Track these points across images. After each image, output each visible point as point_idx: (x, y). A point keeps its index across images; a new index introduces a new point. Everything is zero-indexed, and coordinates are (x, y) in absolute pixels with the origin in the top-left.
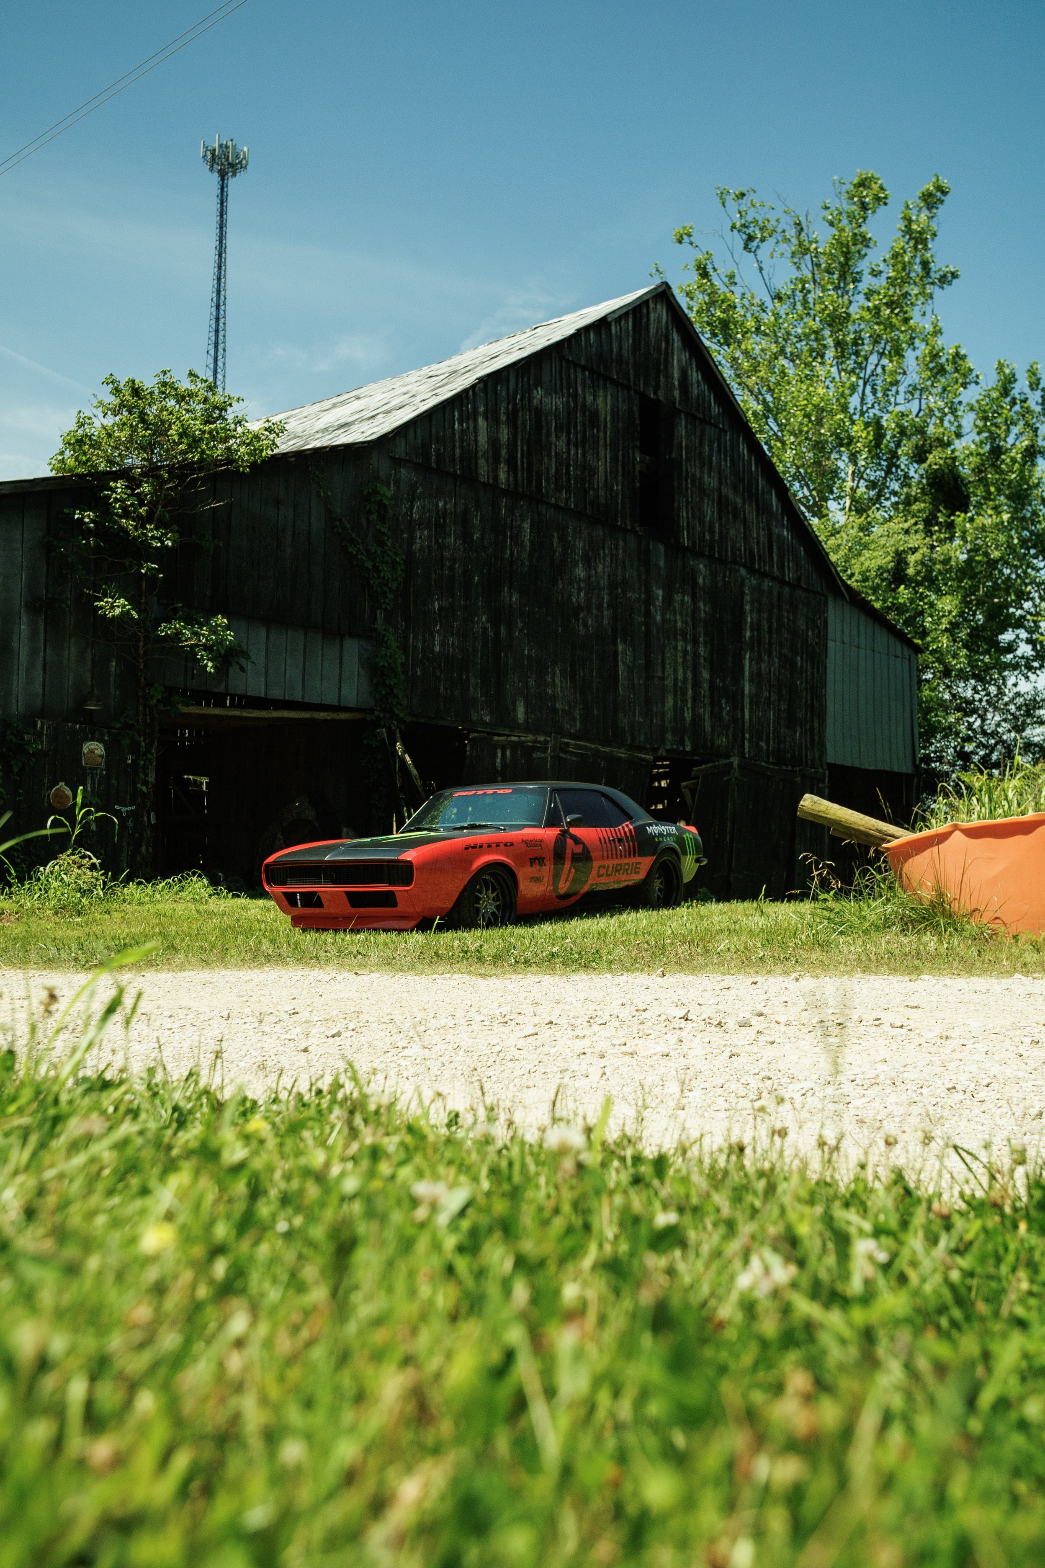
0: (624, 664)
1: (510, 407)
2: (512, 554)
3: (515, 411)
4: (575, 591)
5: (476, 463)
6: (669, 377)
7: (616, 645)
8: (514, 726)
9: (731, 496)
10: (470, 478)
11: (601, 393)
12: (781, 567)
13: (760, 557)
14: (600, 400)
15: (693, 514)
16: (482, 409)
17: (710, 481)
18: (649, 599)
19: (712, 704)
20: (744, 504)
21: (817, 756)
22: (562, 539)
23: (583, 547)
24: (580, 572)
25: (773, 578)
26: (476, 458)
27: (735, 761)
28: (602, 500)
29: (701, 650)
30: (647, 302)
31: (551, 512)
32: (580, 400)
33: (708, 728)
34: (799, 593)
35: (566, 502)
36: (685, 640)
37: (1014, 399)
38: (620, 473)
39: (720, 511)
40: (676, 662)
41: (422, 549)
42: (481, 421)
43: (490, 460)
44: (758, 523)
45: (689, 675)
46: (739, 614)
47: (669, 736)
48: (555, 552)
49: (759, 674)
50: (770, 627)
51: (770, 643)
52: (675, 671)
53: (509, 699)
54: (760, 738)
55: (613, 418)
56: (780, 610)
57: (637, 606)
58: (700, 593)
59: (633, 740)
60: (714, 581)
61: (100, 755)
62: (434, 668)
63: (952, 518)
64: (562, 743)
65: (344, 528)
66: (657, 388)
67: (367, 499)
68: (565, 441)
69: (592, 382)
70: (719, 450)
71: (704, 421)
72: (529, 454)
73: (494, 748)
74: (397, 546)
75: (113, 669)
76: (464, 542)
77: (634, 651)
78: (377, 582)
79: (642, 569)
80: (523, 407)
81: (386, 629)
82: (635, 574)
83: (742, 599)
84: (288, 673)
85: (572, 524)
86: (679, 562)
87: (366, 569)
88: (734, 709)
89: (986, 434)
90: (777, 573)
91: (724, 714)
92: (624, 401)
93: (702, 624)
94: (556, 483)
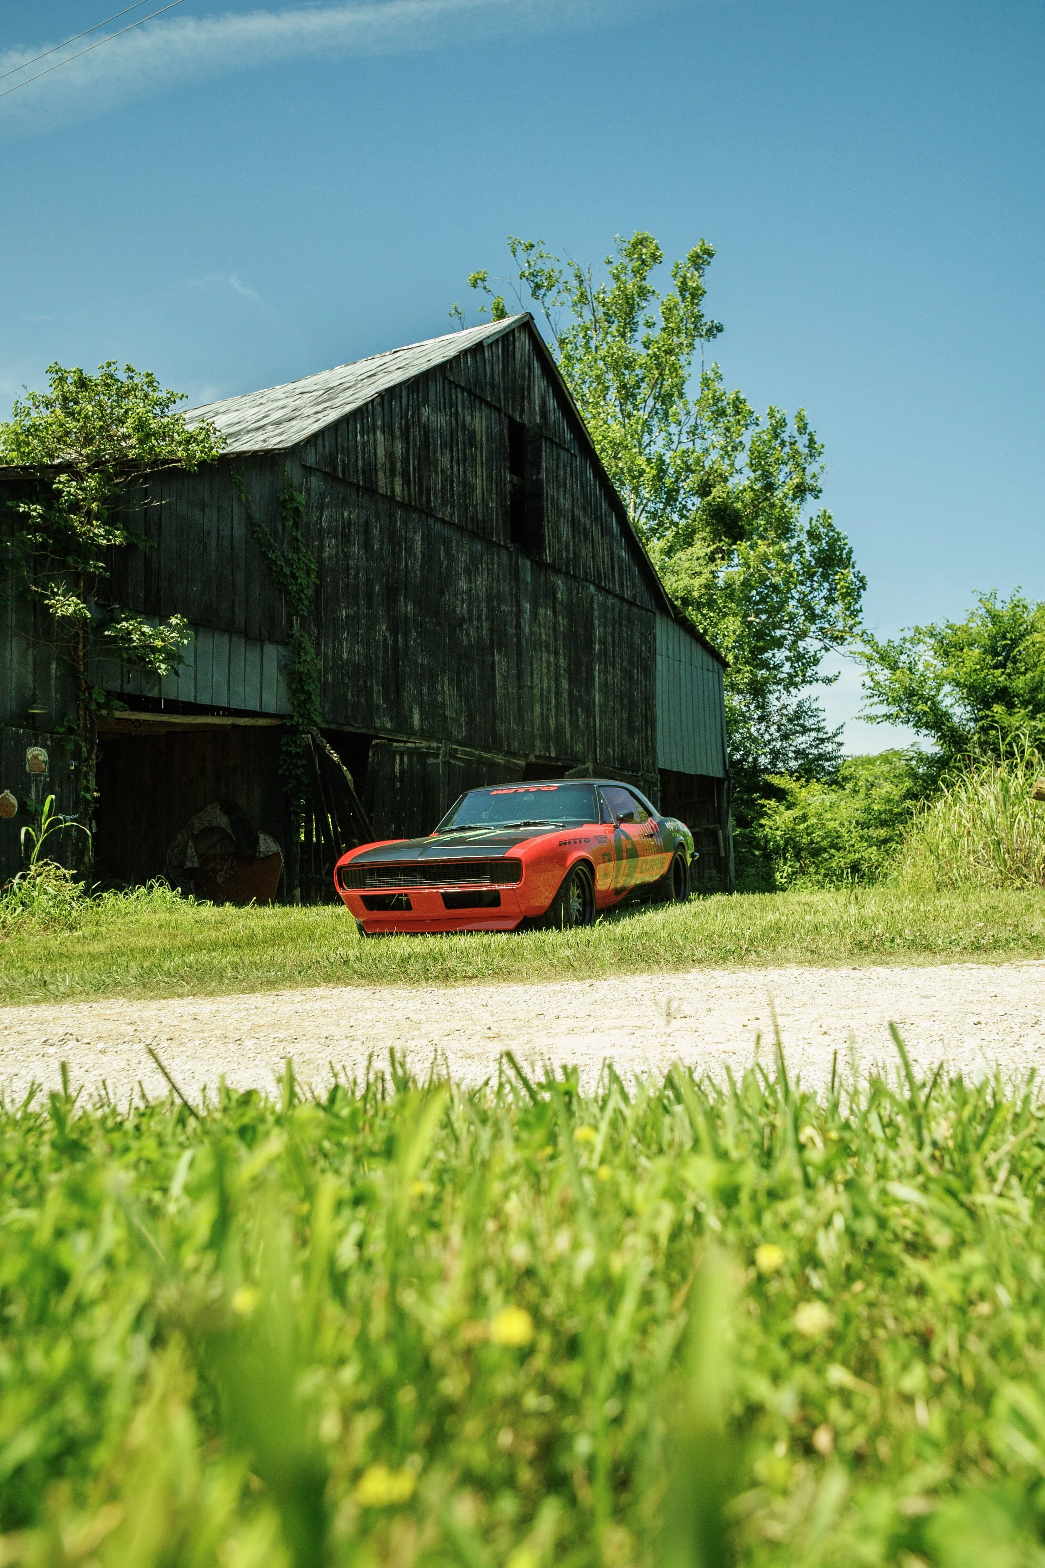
0: (500, 674)
1: (403, 423)
2: (406, 565)
3: (407, 428)
4: (458, 603)
5: (376, 475)
6: (531, 402)
7: (493, 655)
8: (411, 733)
9: (582, 517)
10: (370, 489)
11: (477, 414)
12: (622, 585)
13: (605, 575)
14: (477, 421)
15: (553, 533)
16: (379, 423)
17: (566, 503)
18: (519, 613)
19: (571, 712)
20: (592, 526)
21: (651, 761)
22: (448, 552)
23: (465, 561)
24: (463, 585)
25: (616, 596)
26: (376, 471)
27: (590, 766)
28: (480, 517)
29: (561, 661)
30: (512, 331)
31: (437, 527)
32: (460, 420)
33: (568, 735)
34: (635, 610)
35: (451, 517)
36: (548, 652)
37: (783, 441)
38: (494, 492)
39: (573, 530)
40: (542, 674)
41: (330, 558)
42: (378, 433)
43: (388, 473)
44: (603, 543)
45: (553, 684)
46: (590, 628)
47: (538, 743)
48: (442, 565)
49: (606, 684)
50: (613, 641)
51: (614, 657)
52: (541, 681)
53: (406, 707)
54: (607, 746)
55: (487, 439)
56: (621, 625)
57: (509, 618)
58: (559, 608)
59: (509, 746)
60: (570, 595)
61: (44, 762)
62: (343, 675)
63: (734, 547)
64: (451, 749)
65: (264, 534)
66: (522, 411)
67: (283, 504)
68: (449, 458)
69: (470, 403)
70: (571, 474)
71: (559, 446)
72: (419, 468)
73: (393, 754)
74: (310, 552)
75: (53, 672)
76: (367, 551)
77: (508, 662)
78: (295, 588)
79: (513, 583)
80: (413, 423)
81: (301, 636)
82: (507, 589)
83: (592, 613)
84: (214, 680)
85: (455, 538)
86: (543, 579)
87: (285, 575)
88: (588, 717)
89: (759, 472)
90: (618, 591)
91: (580, 722)
92: (496, 423)
93: (561, 637)
94: (443, 498)
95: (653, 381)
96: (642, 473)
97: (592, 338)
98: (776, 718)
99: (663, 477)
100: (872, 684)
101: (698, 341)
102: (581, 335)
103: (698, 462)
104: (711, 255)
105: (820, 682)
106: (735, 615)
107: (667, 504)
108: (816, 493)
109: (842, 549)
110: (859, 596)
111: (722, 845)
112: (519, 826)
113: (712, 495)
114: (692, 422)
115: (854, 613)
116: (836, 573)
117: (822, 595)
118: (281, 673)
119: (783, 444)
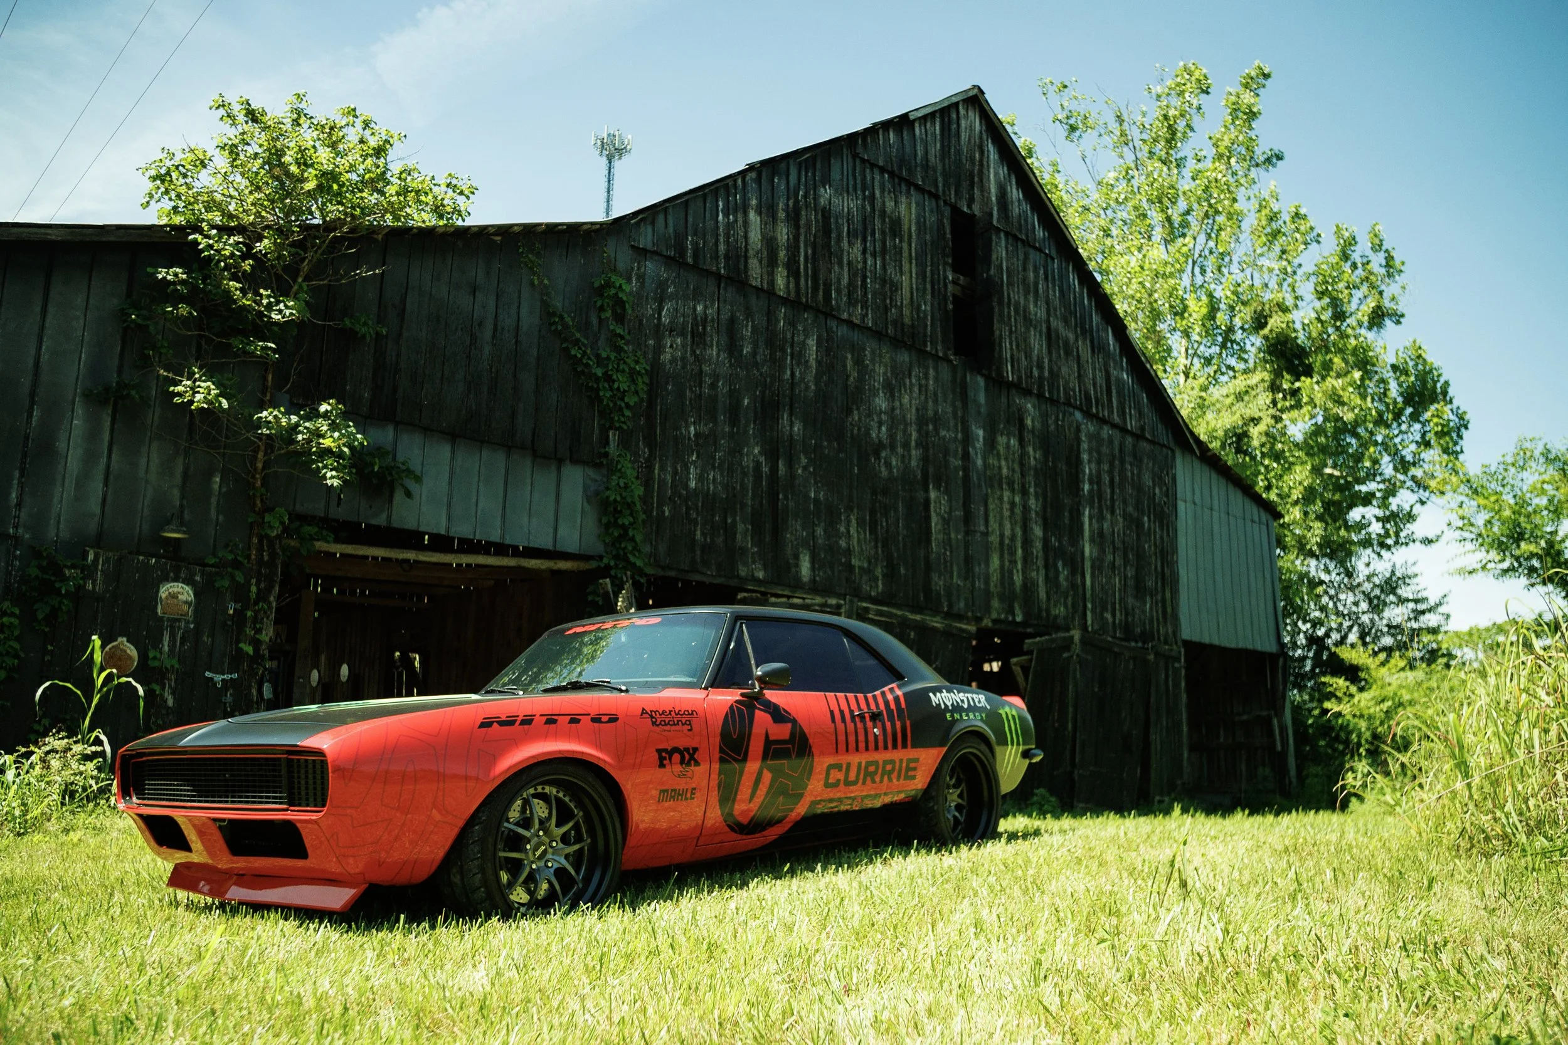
0: (938, 514)
1: (791, 203)
2: (793, 374)
3: (797, 210)
4: (874, 425)
5: (746, 263)
6: (984, 190)
7: (927, 491)
8: (796, 585)
9: (1063, 331)
10: (737, 280)
11: (904, 199)
12: (1122, 414)
13: (1097, 401)
14: (903, 208)
15: (1018, 346)
16: (754, 202)
17: (1038, 311)
18: (967, 440)
19: (1046, 566)
20: (1077, 340)
21: (1170, 631)
22: (859, 362)
23: (885, 374)
24: (881, 402)
25: (1114, 426)
26: (746, 258)
27: (1076, 634)
28: (907, 321)
29: (1032, 502)
30: (956, 104)
31: (842, 331)
32: (878, 204)
33: (1042, 595)
34: (1144, 445)
35: (862, 320)
36: (1013, 491)
37: (1355, 263)
38: (929, 292)
39: (1049, 344)
40: (1002, 517)
41: (673, 360)
42: (752, 215)
43: (765, 262)
44: (1093, 363)
45: (1019, 532)
46: (1075, 463)
47: (995, 603)
48: (848, 377)
49: (1101, 534)
50: (1112, 481)
51: (1112, 500)
52: (1001, 525)
53: (789, 551)
54: (1104, 609)
55: (919, 229)
56: (1122, 462)
57: (952, 447)
58: (1028, 437)
60: (1045, 424)
61: (186, 602)
62: (688, 508)
63: (1297, 384)
64: (858, 608)
65: (566, 326)
66: (971, 201)
67: (600, 291)
68: (861, 249)
69: (893, 187)
70: (1046, 279)
71: (1027, 244)
72: (814, 259)
75: (216, 487)
76: (731, 355)
77: (950, 500)
78: (609, 394)
79: (959, 404)
80: (807, 206)
81: (621, 456)
82: (949, 410)
83: (1079, 445)
84: (481, 506)
85: (870, 345)
86: (1004, 400)
87: (597, 379)
88: (1073, 572)
89: (1327, 300)
90: (1116, 419)
91: (1061, 578)
92: (932, 211)
93: (1032, 472)
94: (849, 295)
95: (1204, 218)
97: (1133, 177)
98: (1364, 588)
100: (1462, 524)
101: (1254, 172)
104: (1267, 77)
105: (1418, 543)
106: (1303, 464)
107: (1224, 349)
108: (1398, 318)
109: (1435, 382)
110: (1460, 437)
111: (1278, 737)
113: (1268, 328)
115: (1454, 456)
116: (1428, 411)
117: (1411, 438)
118: (588, 502)
119: (1354, 266)
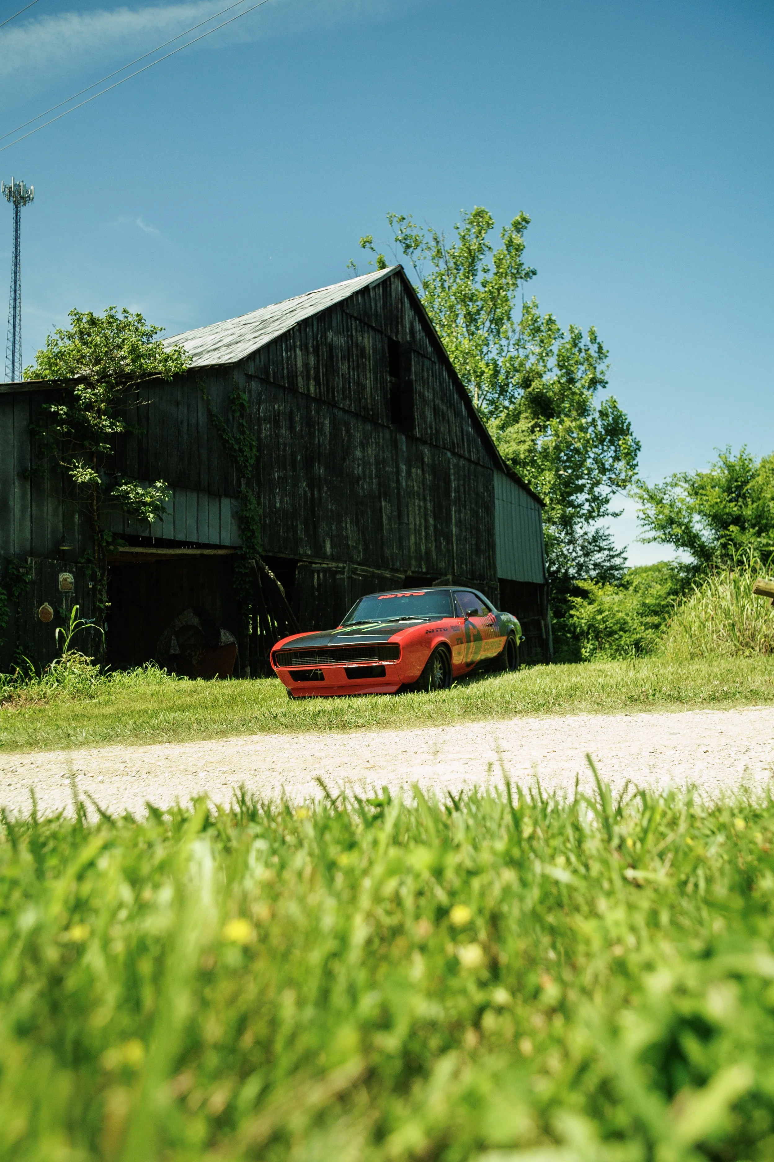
0: (386, 515)
1: (315, 343)
2: (319, 441)
3: (318, 346)
4: (356, 466)
5: (297, 379)
6: (403, 326)
7: (381, 502)
8: (325, 557)
9: (441, 405)
10: (293, 389)
11: (366, 335)
12: (469, 452)
13: (458, 444)
14: (366, 340)
15: (421, 416)
16: (298, 343)
17: (429, 395)
18: (398, 472)
19: (436, 541)
20: (447, 411)
21: (492, 573)
22: (348, 431)
23: (360, 437)
24: (359, 454)
25: (465, 459)
26: (297, 377)
27: (450, 578)
28: (370, 406)
29: (429, 505)
30: (389, 277)
31: (340, 414)
32: (354, 340)
33: (434, 556)
34: (479, 468)
35: (349, 407)
36: (419, 500)
37: (580, 349)
38: (379, 389)
39: (435, 415)
40: (415, 514)
41: (266, 437)
42: (298, 350)
43: (305, 378)
44: (456, 423)
45: (423, 521)
46: (448, 482)
47: (413, 562)
48: (344, 440)
49: (460, 521)
50: (464, 491)
51: (465, 501)
52: (415, 519)
53: (321, 539)
54: (462, 563)
55: (373, 353)
56: (469, 479)
57: (391, 476)
58: (426, 468)
59: (393, 565)
60: (433, 460)
61: (71, 583)
62: (277, 518)
63: (548, 423)
64: (353, 568)
65: (220, 422)
66: (397, 333)
67: (233, 401)
68: (347, 366)
69: (361, 328)
70: (433, 376)
71: (424, 356)
72: (327, 374)
73: (313, 572)
74: (252, 434)
75: (76, 520)
76: (291, 432)
77: (391, 506)
78: (242, 459)
79: (394, 452)
80: (322, 343)
81: (247, 492)
82: (389, 455)
83: (449, 472)
84: (188, 523)
85: (353, 421)
86: (414, 448)
87: (235, 450)
88: (448, 544)
89: (564, 371)
90: (467, 455)
91: (442, 547)
92: (379, 341)
93: (428, 488)
94: (343, 394)
95: (489, 310)
96: (483, 373)
97: (445, 281)
98: (580, 542)
99: (497, 376)
100: (644, 516)
101: (519, 282)
102: (438, 279)
103: (522, 364)
104: (527, 222)
105: (610, 516)
106: (550, 470)
107: (501, 394)
108: (604, 384)
109: (623, 423)
110: (636, 455)
111: (544, 630)
112: (399, 620)
113: (532, 387)
114: (517, 337)
115: (633, 467)
116: (619, 440)
117: (610, 455)
118: (233, 517)
119: (580, 351)
